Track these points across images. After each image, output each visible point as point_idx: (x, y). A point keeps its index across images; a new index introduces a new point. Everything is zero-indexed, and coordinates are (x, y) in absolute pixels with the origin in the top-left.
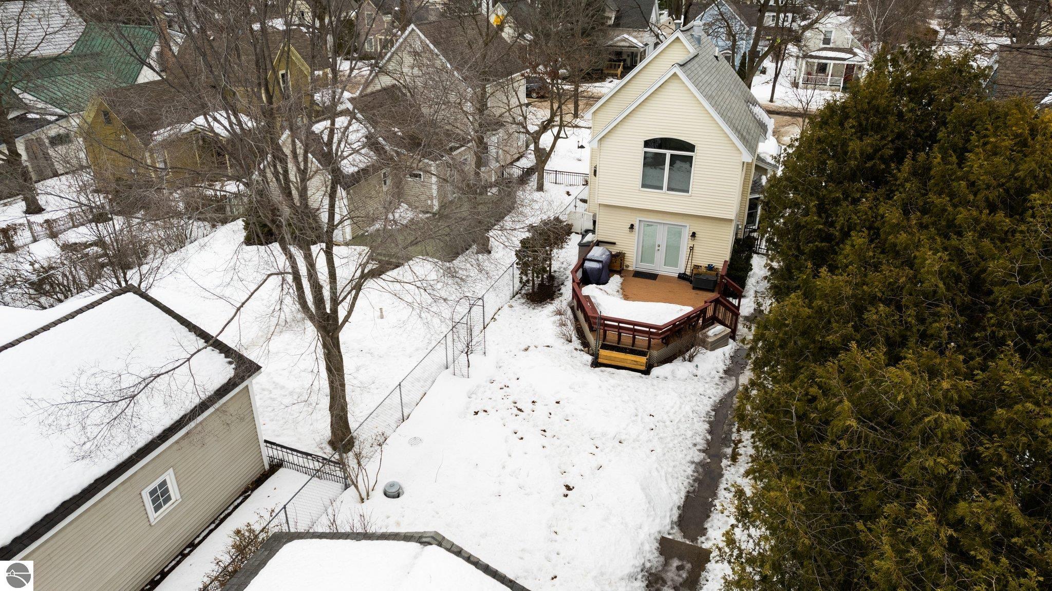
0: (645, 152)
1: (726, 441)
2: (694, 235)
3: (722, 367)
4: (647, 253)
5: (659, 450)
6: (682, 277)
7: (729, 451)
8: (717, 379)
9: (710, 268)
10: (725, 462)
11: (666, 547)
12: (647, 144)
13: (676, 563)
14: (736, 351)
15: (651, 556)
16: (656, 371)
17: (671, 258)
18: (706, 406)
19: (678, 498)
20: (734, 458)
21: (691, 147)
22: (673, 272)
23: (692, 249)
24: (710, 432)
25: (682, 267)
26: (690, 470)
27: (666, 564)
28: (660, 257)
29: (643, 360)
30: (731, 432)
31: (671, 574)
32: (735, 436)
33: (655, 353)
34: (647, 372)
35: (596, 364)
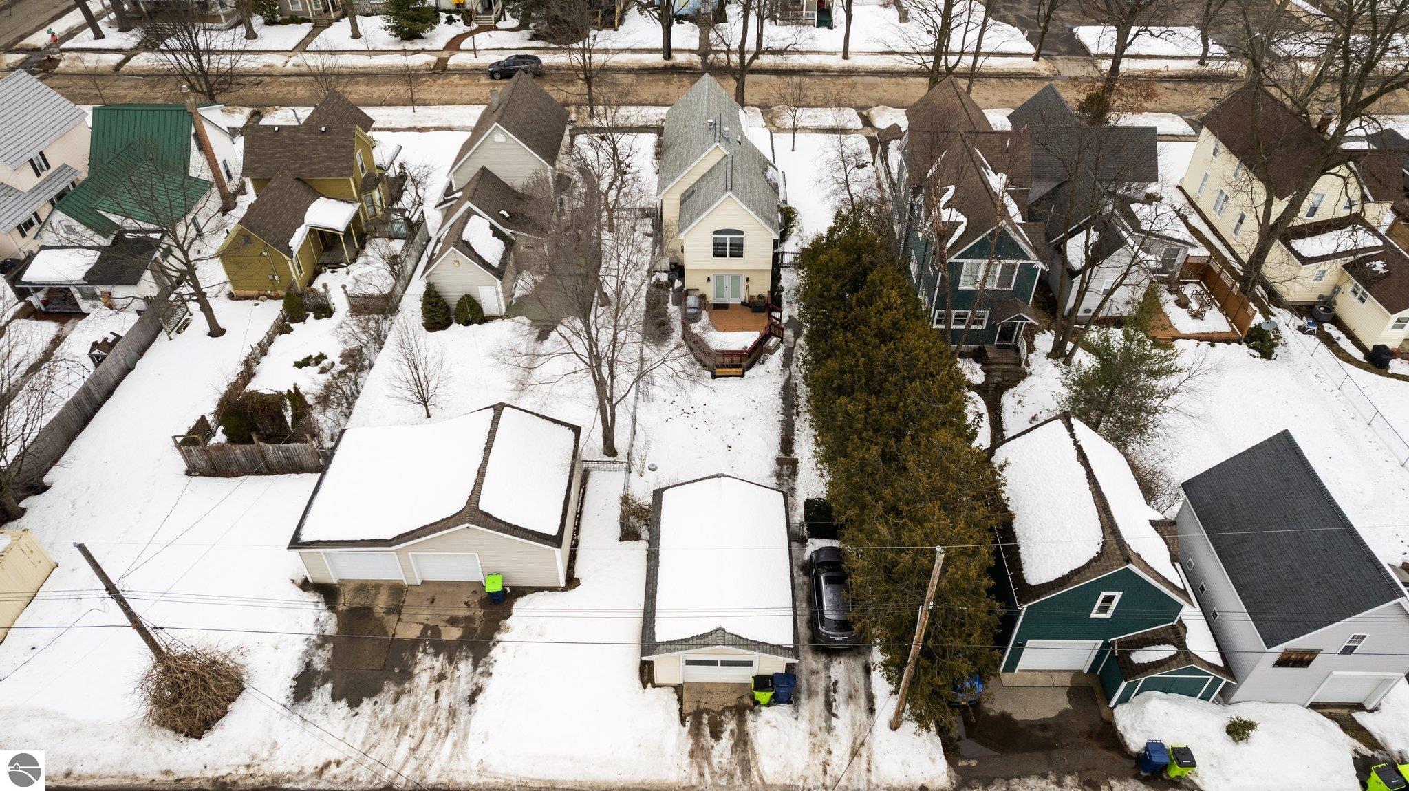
0: (715, 239)
1: (792, 406)
2: (748, 280)
3: (780, 363)
4: (719, 292)
5: (763, 418)
6: (743, 304)
7: (795, 411)
8: (779, 372)
9: (760, 297)
10: (794, 418)
11: (779, 461)
12: (715, 233)
13: (785, 467)
14: (785, 350)
15: (774, 466)
16: (747, 374)
17: (735, 293)
18: (778, 389)
19: (778, 440)
20: (798, 414)
21: (742, 233)
22: (738, 301)
23: (747, 287)
24: (784, 403)
25: (742, 297)
26: (779, 425)
27: (782, 468)
28: (728, 293)
29: (740, 370)
30: (793, 401)
31: (785, 471)
32: (795, 403)
33: (745, 364)
34: (742, 376)
35: (714, 376)
